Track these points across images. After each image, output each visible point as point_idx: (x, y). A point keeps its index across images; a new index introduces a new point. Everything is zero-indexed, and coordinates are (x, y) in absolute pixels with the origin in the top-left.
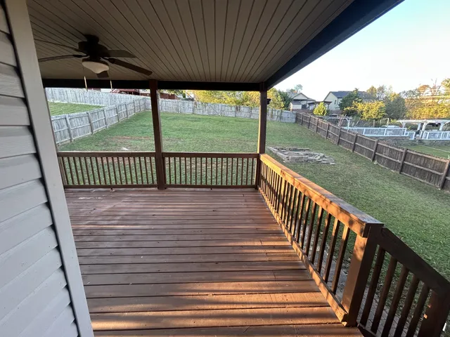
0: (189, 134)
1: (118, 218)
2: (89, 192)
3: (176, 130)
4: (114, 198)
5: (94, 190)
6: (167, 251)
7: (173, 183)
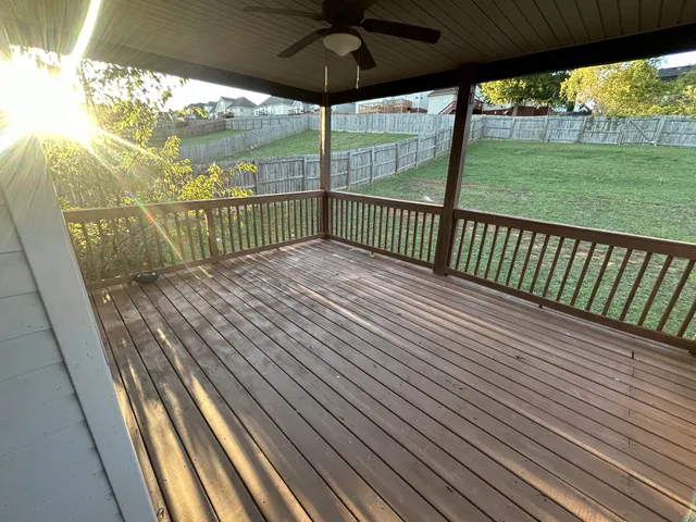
0: (551, 183)
1: (352, 298)
2: (347, 249)
3: (526, 173)
4: (367, 267)
5: (354, 248)
6: (377, 390)
7: (461, 267)
